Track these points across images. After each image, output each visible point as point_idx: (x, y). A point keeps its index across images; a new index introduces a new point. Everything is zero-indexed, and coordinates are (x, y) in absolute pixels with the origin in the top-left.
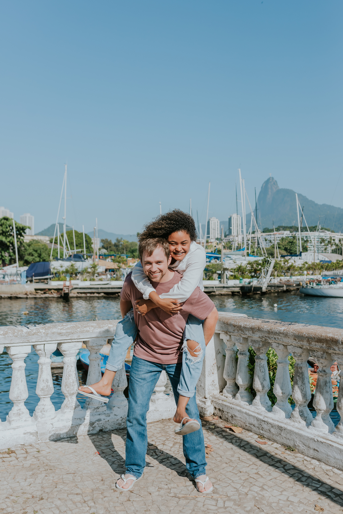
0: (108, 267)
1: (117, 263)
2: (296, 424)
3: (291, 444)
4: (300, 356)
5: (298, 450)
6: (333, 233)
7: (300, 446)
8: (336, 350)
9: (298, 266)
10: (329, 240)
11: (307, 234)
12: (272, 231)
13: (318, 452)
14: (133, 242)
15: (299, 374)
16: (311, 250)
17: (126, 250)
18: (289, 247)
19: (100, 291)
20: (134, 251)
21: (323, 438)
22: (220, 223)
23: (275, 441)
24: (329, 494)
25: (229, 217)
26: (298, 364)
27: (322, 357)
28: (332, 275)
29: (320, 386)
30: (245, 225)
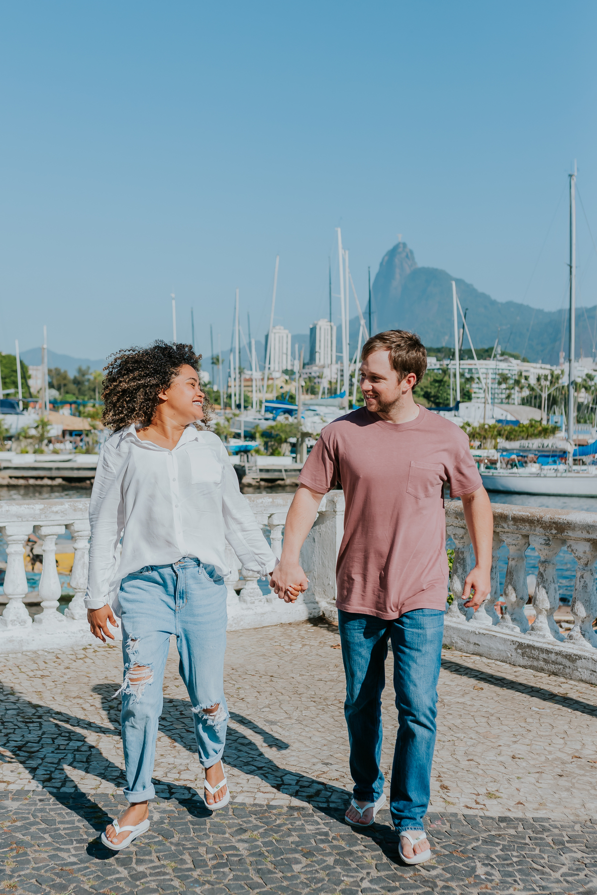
0: (68, 425)
1: (89, 419)
6: (526, 364)
10: (517, 377)
11: (471, 364)
16: (478, 398)
18: (433, 391)
19: (54, 473)
22: (292, 337)
25: (311, 326)
28: (518, 450)
30: (348, 346)
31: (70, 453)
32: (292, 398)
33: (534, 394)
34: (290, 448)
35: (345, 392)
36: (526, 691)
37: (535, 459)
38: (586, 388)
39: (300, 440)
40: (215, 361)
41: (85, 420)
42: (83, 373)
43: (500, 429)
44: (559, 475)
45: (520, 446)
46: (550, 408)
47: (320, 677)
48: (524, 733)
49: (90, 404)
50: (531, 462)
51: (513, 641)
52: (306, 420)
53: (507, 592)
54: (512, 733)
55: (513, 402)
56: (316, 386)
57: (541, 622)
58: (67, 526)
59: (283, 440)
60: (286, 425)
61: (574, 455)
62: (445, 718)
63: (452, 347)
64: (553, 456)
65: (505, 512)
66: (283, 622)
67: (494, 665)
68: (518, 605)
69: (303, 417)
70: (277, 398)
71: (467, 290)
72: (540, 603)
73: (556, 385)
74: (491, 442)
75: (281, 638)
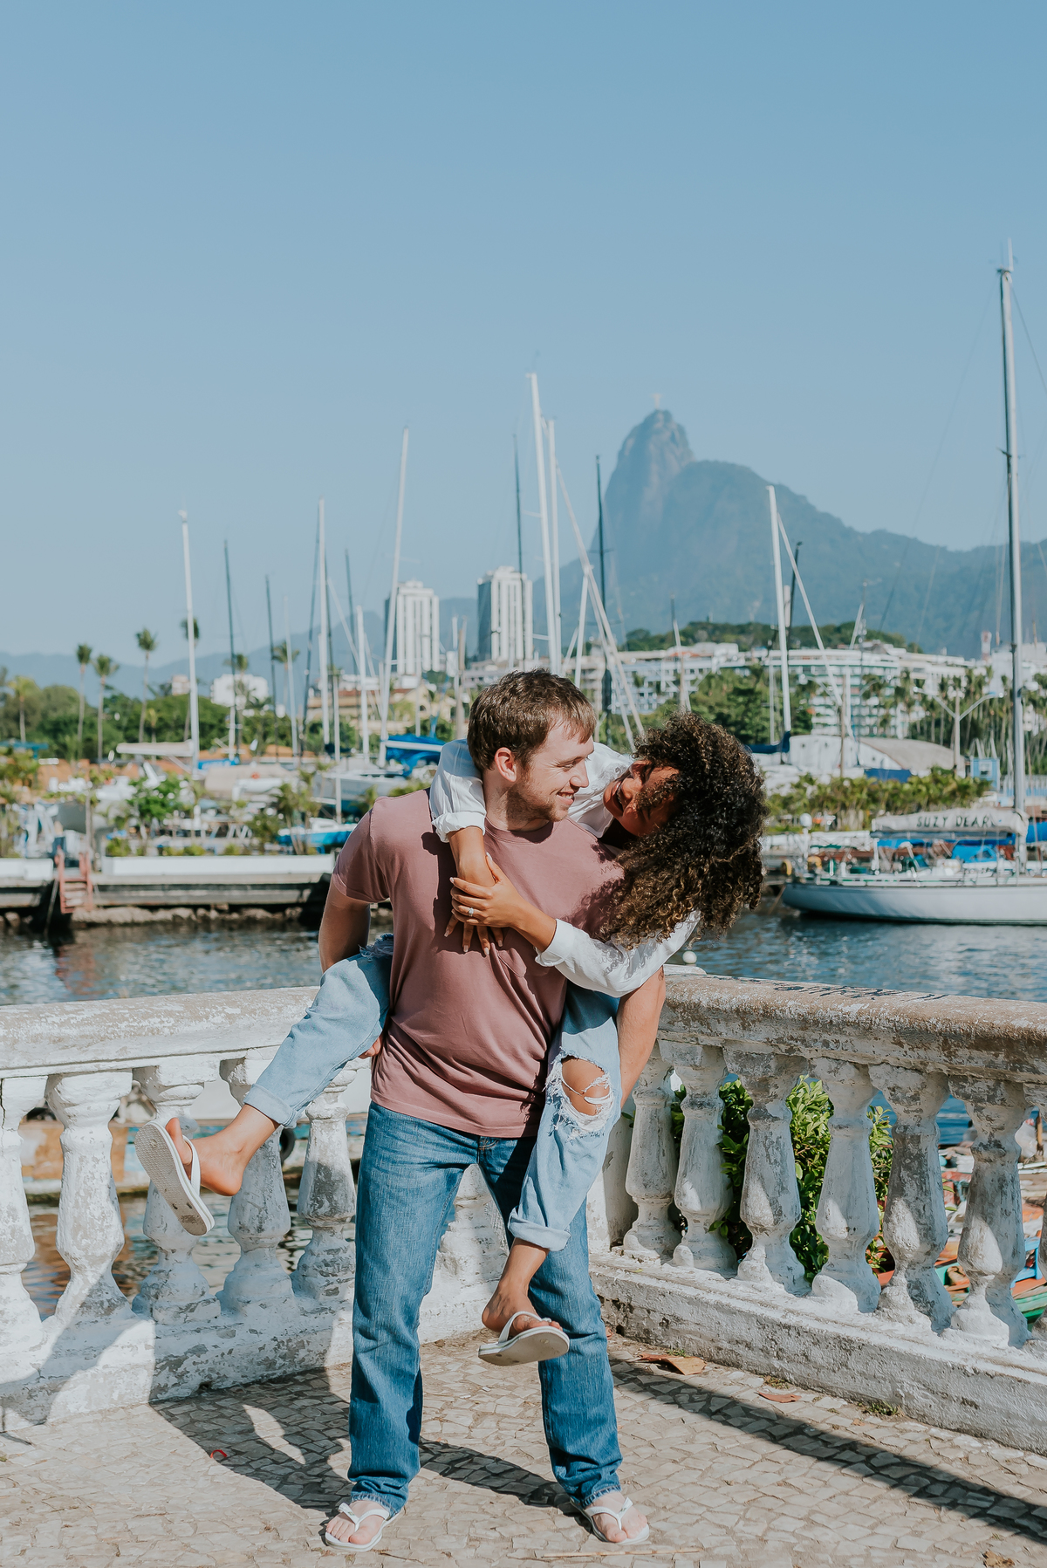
2: (900, 1328)
3: (882, 1392)
4: (915, 1098)
5: (908, 1409)
6: (916, 656)
7: (915, 1395)
8: (1039, 1073)
9: (776, 792)
10: (899, 683)
11: (807, 658)
12: (663, 642)
13: (976, 1407)
14: (56, 689)
15: (908, 1161)
16: (825, 725)
17: (27, 724)
18: (733, 712)
20: (62, 727)
21: (995, 1362)
22: (442, 604)
23: (825, 1390)
24: (1024, 1522)
25: (480, 581)
26: (906, 1128)
27: (991, 1099)
28: (912, 831)
29: (984, 1194)
30: (558, 620)
32: (444, 730)
33: (935, 716)
37: (948, 851)
38: (1035, 705)
43: (873, 789)
45: (920, 824)
46: (965, 744)
50: (939, 855)
55: (892, 732)
61: (1030, 839)
63: (771, 623)
64: (986, 843)
71: (795, 507)
73: (979, 698)
74: (856, 816)
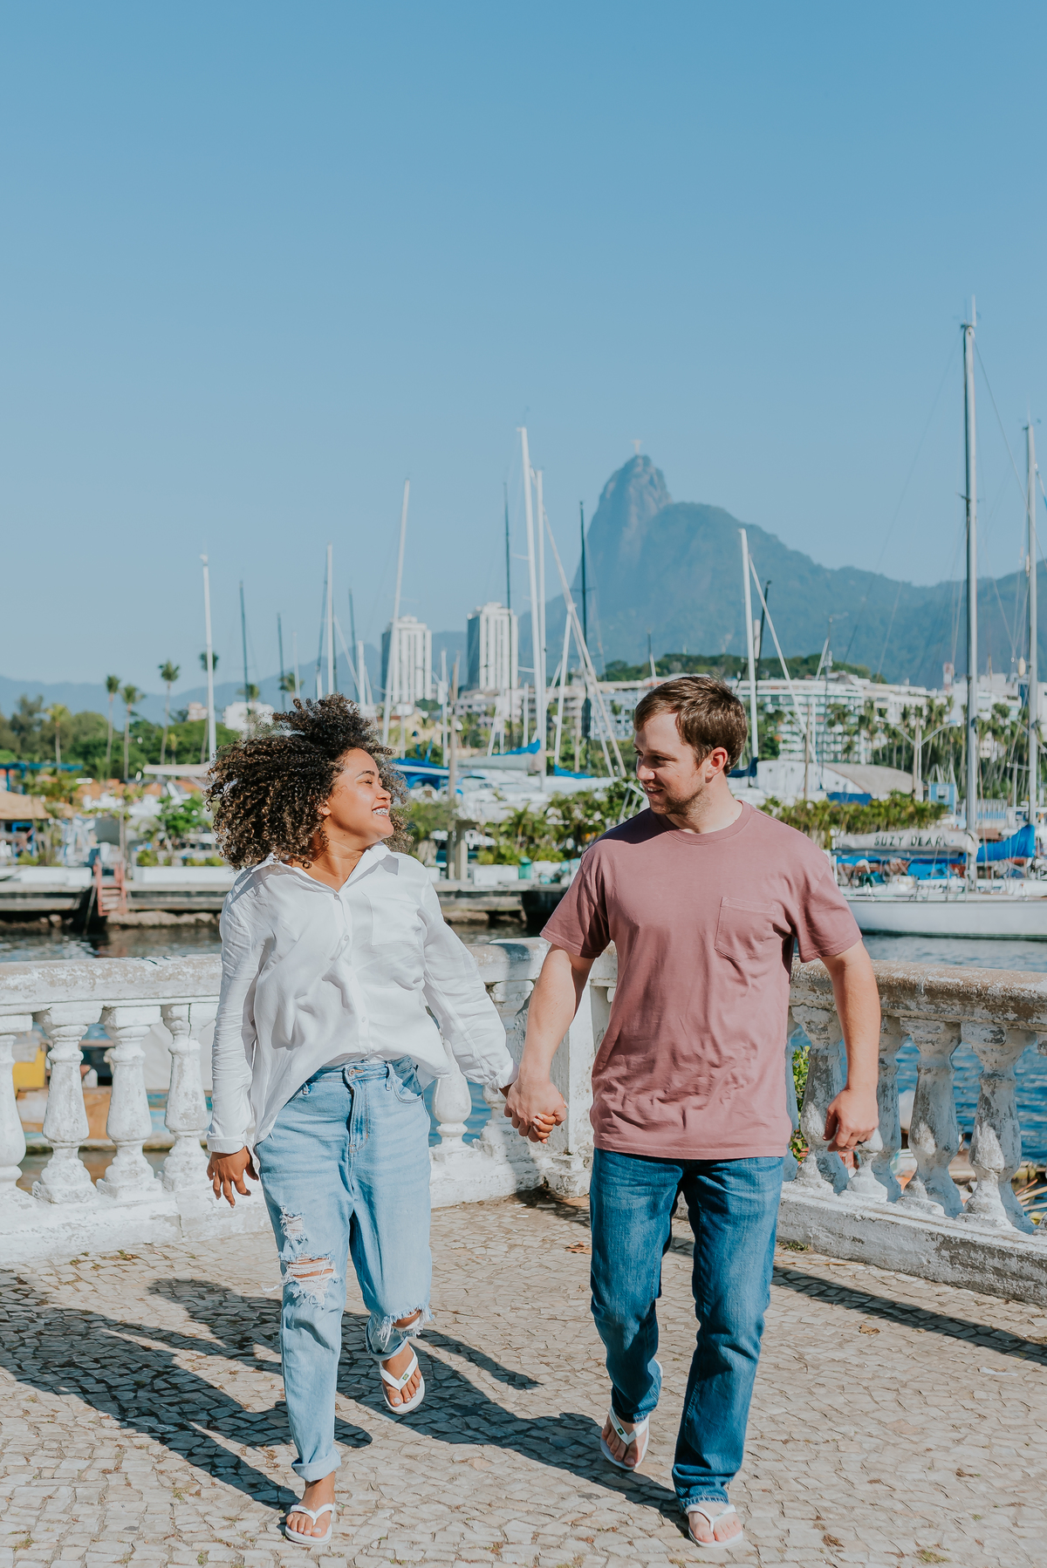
31: (9, 865)
32: (437, 754)
33: (897, 743)
34: (435, 851)
35: (538, 741)
36: (965, 1334)
37: (904, 869)
38: (995, 732)
39: (454, 834)
40: (286, 683)
41: (36, 800)
42: (29, 709)
43: (835, 811)
44: (951, 897)
45: (877, 844)
46: (926, 769)
47: (551, 1311)
48: (974, 1421)
49: (47, 768)
50: (895, 873)
51: (931, 1234)
52: (465, 796)
53: (917, 1136)
54: (949, 1422)
55: (856, 758)
56: (482, 730)
57: (986, 1195)
58: (36, 1016)
59: (422, 834)
60: (427, 807)
61: (980, 859)
62: (811, 1393)
63: (742, 655)
64: (939, 862)
65: (912, 978)
66: (467, 1200)
67: (894, 1282)
68: (939, 1161)
69: (459, 791)
70: (408, 754)
71: (766, 546)
72: (984, 1158)
73: (940, 728)
74: (819, 836)
75: (465, 1233)
